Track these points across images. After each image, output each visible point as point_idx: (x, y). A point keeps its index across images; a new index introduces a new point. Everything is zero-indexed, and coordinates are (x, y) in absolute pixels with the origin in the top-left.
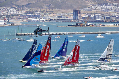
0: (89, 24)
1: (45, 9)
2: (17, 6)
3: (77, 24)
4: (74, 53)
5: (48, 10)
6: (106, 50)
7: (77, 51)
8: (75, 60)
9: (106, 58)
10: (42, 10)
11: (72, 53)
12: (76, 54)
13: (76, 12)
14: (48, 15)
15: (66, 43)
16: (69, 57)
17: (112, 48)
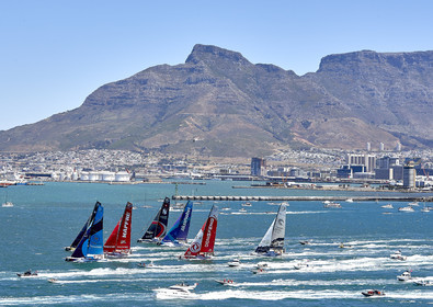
0: (290, 183)
1: (194, 156)
2: (143, 148)
3: (268, 184)
4: (205, 232)
5: (201, 157)
6: (271, 228)
7: (211, 229)
8: (207, 246)
9: (272, 247)
10: (189, 157)
11: (200, 233)
12: (209, 235)
13: (257, 163)
14: (202, 167)
15: (187, 214)
16: (194, 240)
17: (284, 224)
